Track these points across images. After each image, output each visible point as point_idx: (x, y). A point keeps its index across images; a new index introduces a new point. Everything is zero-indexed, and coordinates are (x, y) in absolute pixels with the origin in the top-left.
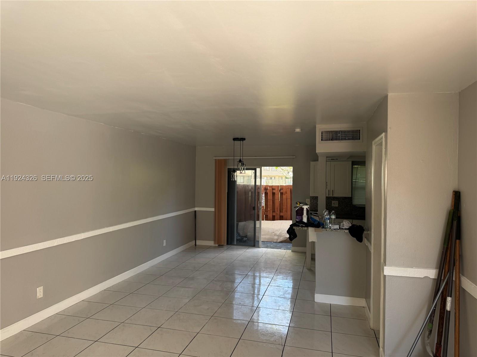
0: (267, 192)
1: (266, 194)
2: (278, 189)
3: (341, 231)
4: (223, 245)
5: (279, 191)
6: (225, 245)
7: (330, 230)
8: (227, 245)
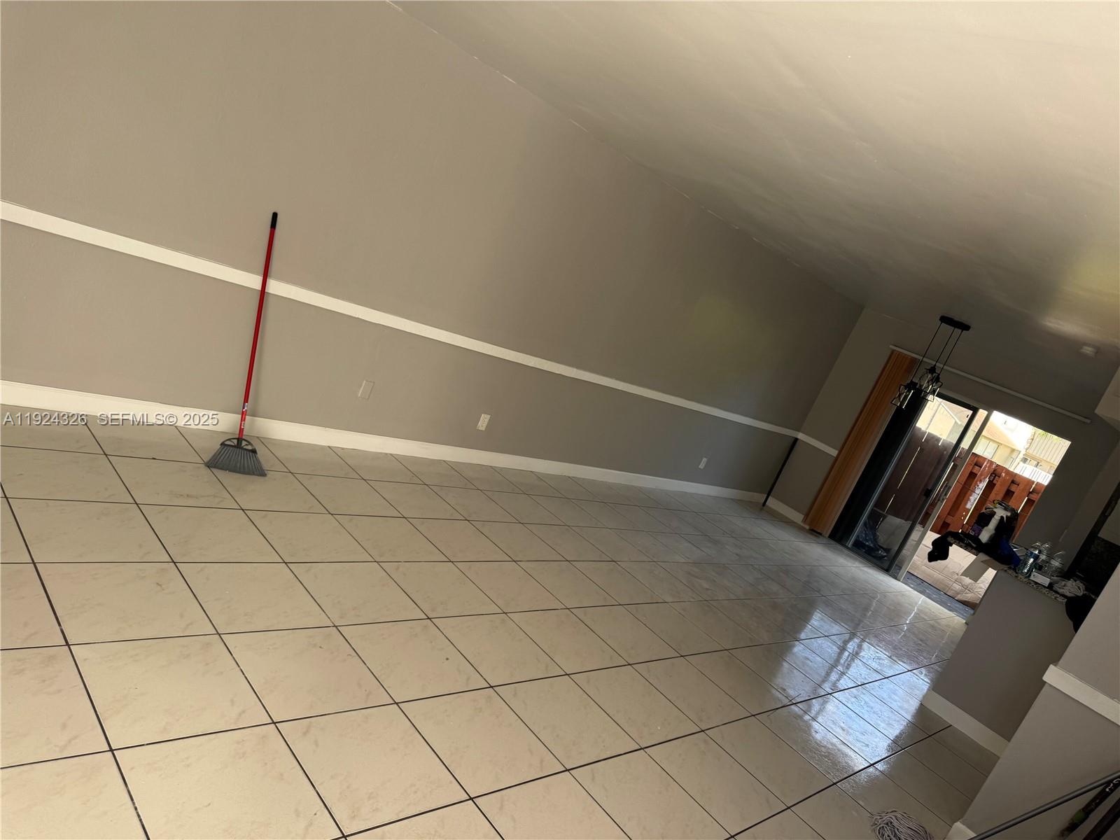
0: (995, 482)
1: (991, 486)
2: (1028, 488)
3: (1049, 595)
4: (821, 534)
5: (1026, 494)
6: (823, 536)
7: (1025, 580)
8: (829, 537)
